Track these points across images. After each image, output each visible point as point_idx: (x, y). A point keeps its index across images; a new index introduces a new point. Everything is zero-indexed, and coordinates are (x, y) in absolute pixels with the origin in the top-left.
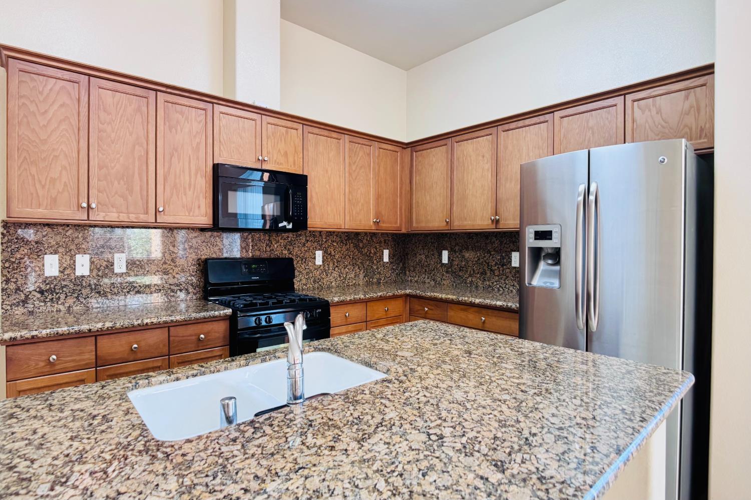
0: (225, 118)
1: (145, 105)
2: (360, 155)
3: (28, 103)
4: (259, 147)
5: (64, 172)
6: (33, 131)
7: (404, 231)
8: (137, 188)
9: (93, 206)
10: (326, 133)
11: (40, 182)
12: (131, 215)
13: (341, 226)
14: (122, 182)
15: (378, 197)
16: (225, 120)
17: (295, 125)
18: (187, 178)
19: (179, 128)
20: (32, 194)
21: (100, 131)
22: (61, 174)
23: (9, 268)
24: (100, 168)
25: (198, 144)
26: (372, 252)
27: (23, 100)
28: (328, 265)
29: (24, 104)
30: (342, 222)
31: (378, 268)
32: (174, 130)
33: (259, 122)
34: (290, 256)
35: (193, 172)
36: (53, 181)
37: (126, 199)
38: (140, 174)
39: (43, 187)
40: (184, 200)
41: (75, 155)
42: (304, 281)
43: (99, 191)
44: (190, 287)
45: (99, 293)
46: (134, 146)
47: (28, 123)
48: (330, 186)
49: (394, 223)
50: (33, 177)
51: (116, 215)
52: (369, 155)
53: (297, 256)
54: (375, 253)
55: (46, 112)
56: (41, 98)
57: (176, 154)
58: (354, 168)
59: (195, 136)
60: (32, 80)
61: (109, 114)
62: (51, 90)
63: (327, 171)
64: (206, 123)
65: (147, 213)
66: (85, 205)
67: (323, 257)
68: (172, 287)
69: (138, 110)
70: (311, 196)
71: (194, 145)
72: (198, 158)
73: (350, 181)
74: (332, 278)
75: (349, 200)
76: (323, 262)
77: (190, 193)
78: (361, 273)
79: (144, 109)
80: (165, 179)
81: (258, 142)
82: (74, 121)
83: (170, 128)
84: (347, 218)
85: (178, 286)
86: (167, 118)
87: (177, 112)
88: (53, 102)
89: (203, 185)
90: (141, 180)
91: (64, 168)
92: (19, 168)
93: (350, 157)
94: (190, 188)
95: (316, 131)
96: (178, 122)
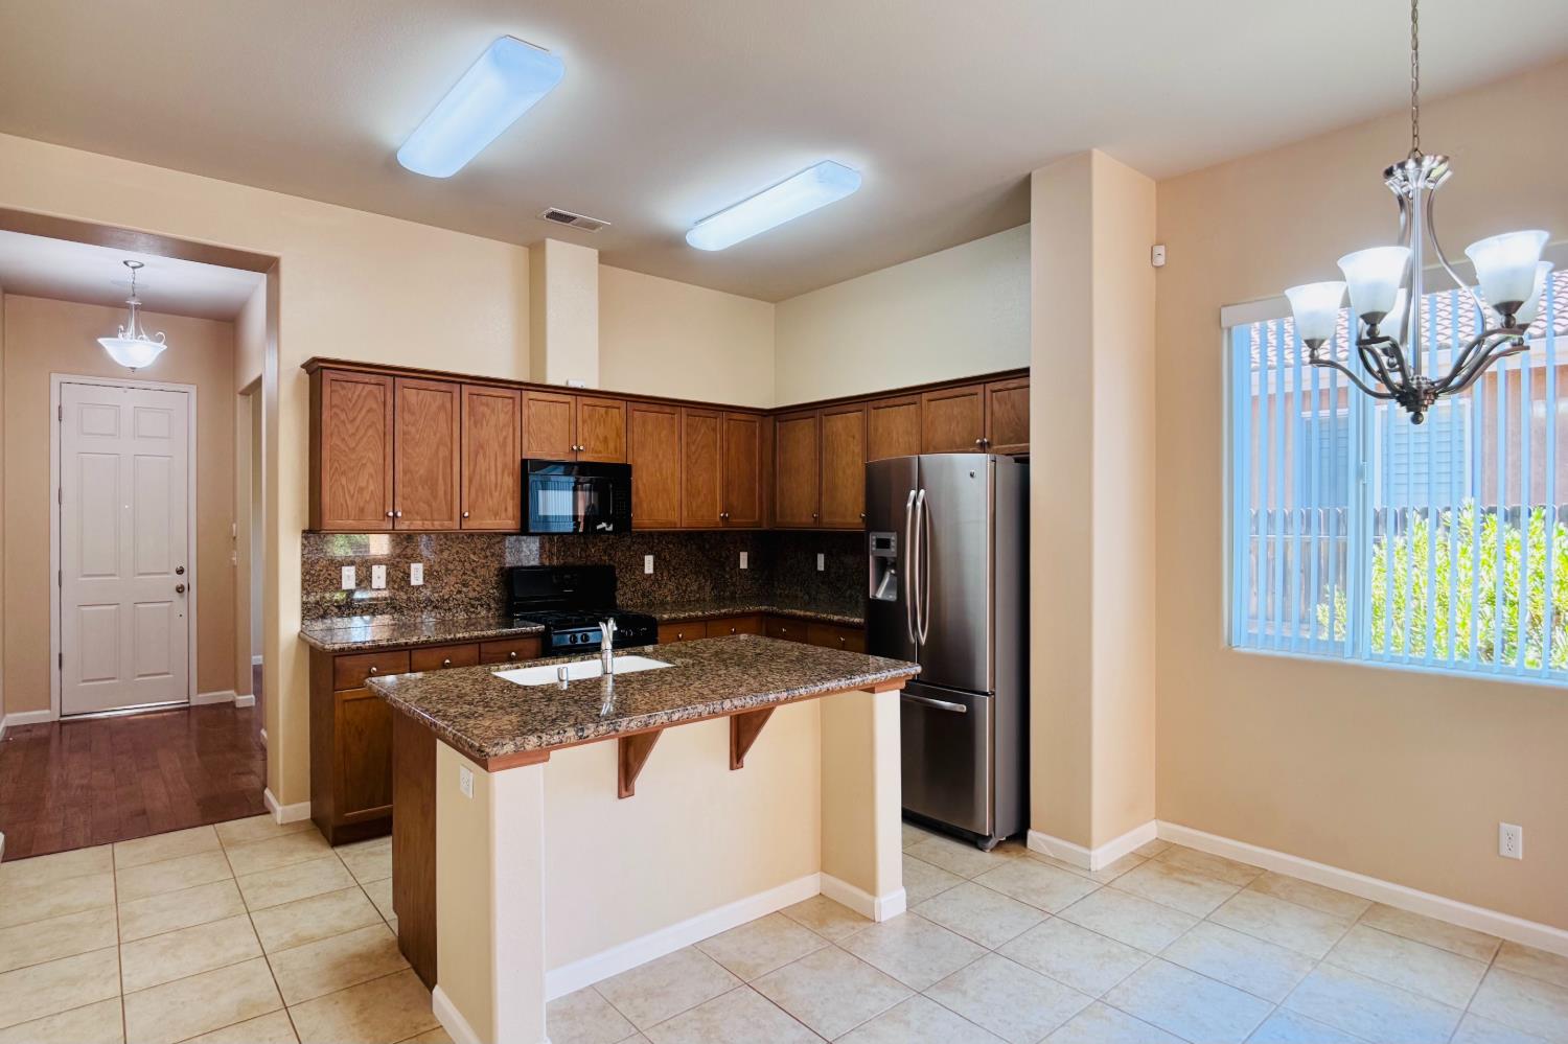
0: (535, 405)
1: (449, 400)
2: (703, 431)
3: (338, 411)
4: (573, 437)
5: (371, 481)
6: (344, 439)
7: (765, 527)
8: (441, 493)
9: (399, 514)
10: (656, 408)
11: (349, 492)
12: (436, 523)
13: (675, 524)
14: (426, 487)
15: (727, 485)
16: (535, 408)
17: (617, 403)
18: (493, 477)
19: (485, 423)
20: (342, 505)
21: (404, 434)
22: (368, 482)
23: (309, 581)
24: (405, 473)
25: (505, 438)
26: (724, 555)
27: (335, 410)
28: (662, 574)
29: (336, 414)
30: (677, 520)
31: (731, 577)
32: (479, 426)
33: (573, 405)
34: (611, 563)
35: (499, 470)
36: (361, 490)
37: (430, 506)
38: (444, 479)
39: (352, 497)
40: (490, 502)
41: (381, 461)
42: (629, 596)
43: (404, 498)
44: (492, 601)
45: (394, 608)
46: (438, 448)
47: (339, 432)
48: (661, 474)
49: (749, 517)
50: (343, 487)
51: (420, 523)
52: (714, 430)
53: (620, 563)
54: (727, 557)
55: (354, 419)
56: (351, 405)
57: (481, 452)
58: (693, 448)
59: (502, 431)
60: (343, 388)
61: (413, 414)
62: (359, 396)
63: (657, 456)
64: (514, 413)
65: (451, 519)
66: (391, 514)
67: (655, 563)
68: (473, 602)
69: (442, 407)
70: (637, 488)
71: (501, 439)
72: (505, 455)
73: (688, 466)
74: (668, 591)
75: (687, 490)
76: (654, 569)
77: (496, 494)
78: (708, 583)
79: (448, 405)
80: (470, 481)
81: (573, 428)
82: (380, 427)
83: (475, 423)
84: (685, 514)
85: (478, 600)
86: (472, 412)
87: (482, 404)
88: (361, 409)
89: (509, 482)
90: (445, 484)
91: (371, 476)
92: (331, 480)
93: (688, 434)
94: (496, 487)
95: (644, 407)
96: (484, 415)
